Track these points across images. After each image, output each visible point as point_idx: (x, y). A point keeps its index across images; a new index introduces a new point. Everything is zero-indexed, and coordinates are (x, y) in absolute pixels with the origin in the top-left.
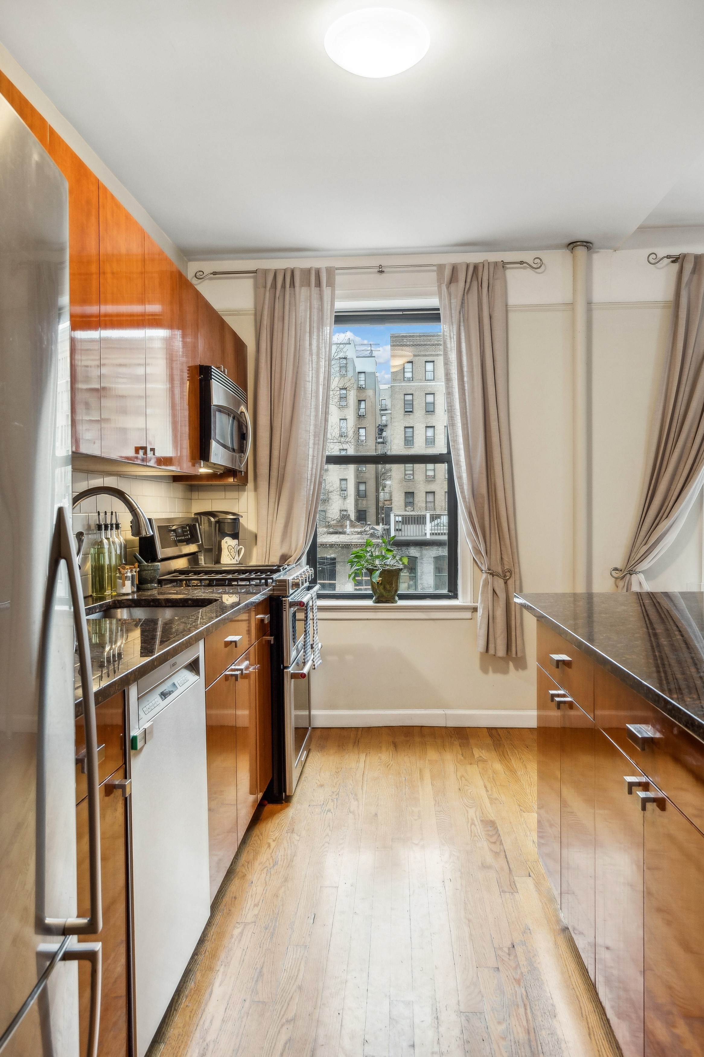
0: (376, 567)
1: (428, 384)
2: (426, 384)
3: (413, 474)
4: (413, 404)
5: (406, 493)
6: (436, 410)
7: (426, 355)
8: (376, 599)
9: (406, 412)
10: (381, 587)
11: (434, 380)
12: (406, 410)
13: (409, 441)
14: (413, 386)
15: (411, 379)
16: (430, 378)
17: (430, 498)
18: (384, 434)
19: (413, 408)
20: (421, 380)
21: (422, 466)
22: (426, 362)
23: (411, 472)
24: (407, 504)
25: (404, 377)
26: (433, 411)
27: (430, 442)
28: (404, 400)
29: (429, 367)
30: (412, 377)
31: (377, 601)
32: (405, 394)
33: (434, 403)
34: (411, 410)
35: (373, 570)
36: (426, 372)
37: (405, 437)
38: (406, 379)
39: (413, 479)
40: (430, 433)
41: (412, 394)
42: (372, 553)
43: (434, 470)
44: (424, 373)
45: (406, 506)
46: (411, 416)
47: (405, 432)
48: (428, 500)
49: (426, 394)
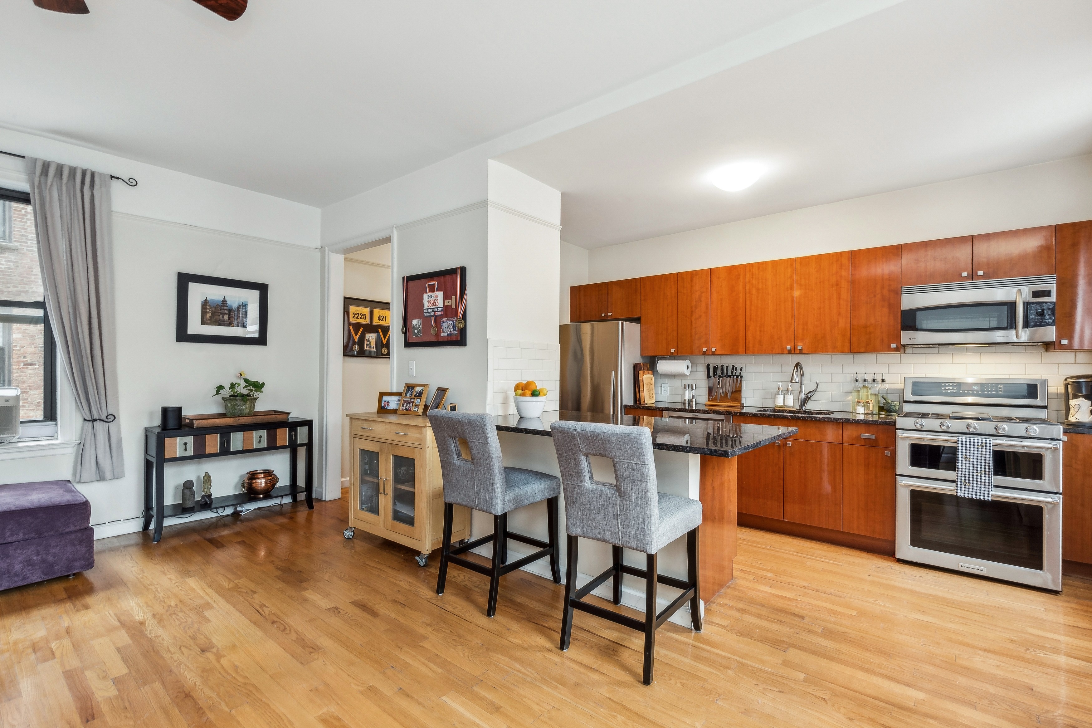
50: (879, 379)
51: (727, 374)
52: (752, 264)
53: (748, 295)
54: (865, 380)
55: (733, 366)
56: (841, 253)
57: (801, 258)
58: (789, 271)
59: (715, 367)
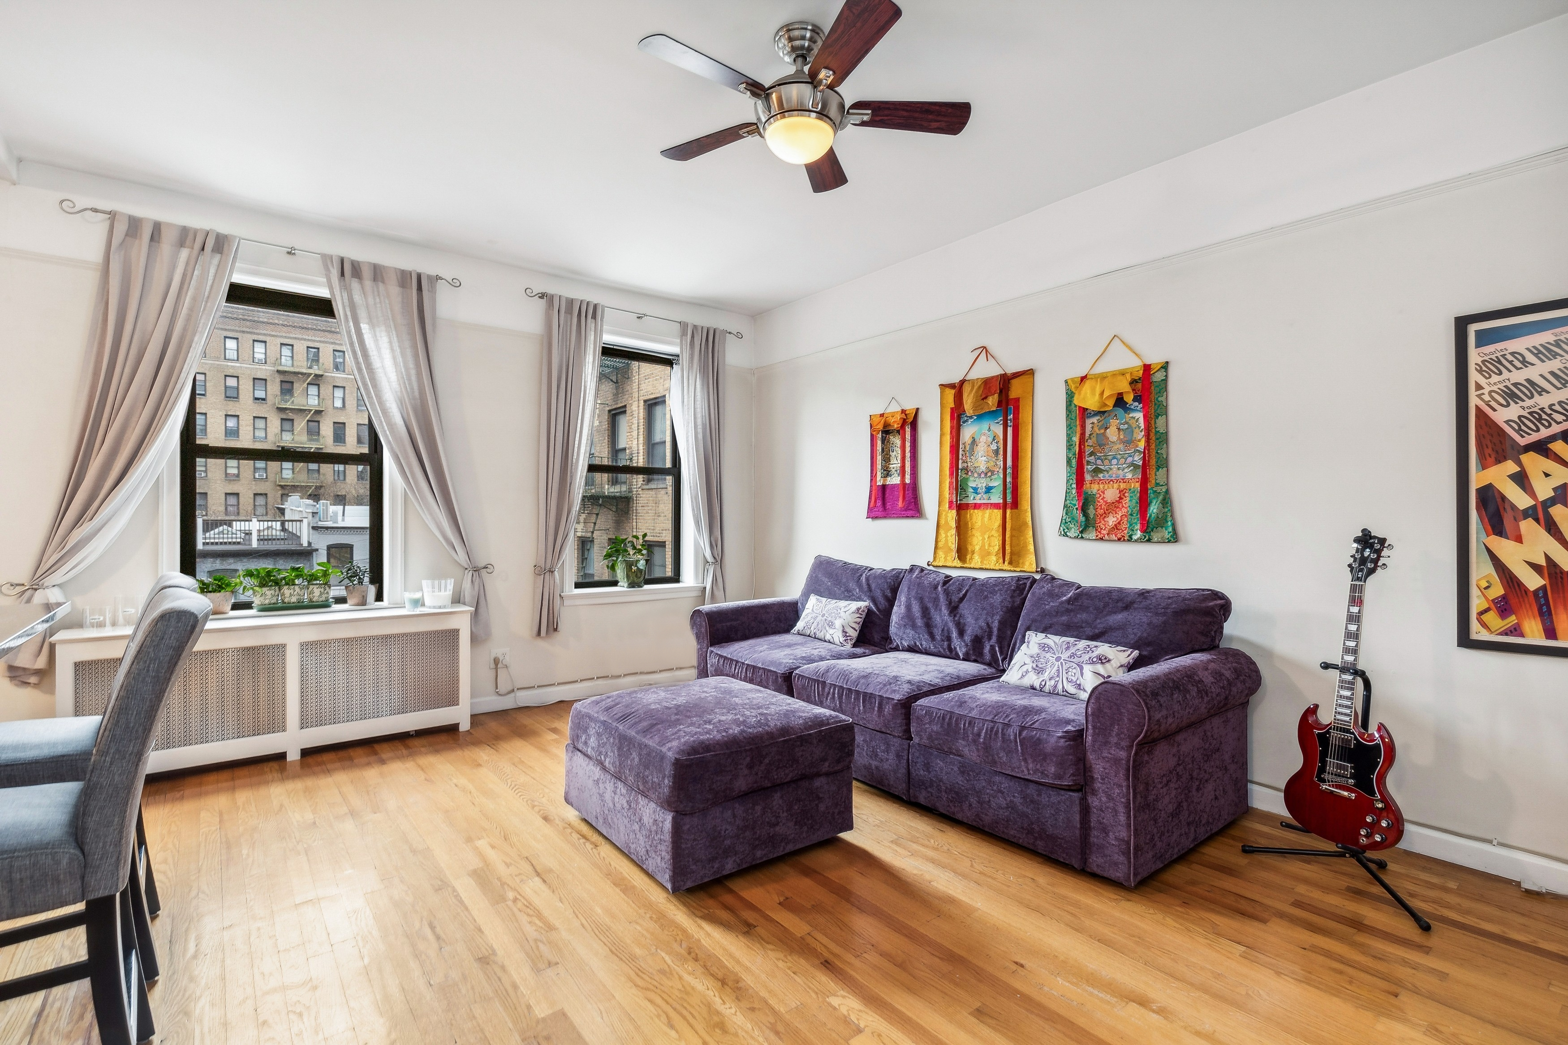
1: (229, 364)
2: (226, 363)
3: (206, 471)
4: (205, 386)
6: (241, 397)
11: (238, 360)
16: (231, 357)
17: (232, 500)
21: (220, 462)
23: (204, 469)
26: (237, 398)
27: (232, 433)
33: (238, 388)
34: (204, 393)
36: (225, 349)
39: (206, 476)
40: (231, 423)
43: (238, 468)
44: (223, 350)
48: (229, 503)
49: (226, 376)
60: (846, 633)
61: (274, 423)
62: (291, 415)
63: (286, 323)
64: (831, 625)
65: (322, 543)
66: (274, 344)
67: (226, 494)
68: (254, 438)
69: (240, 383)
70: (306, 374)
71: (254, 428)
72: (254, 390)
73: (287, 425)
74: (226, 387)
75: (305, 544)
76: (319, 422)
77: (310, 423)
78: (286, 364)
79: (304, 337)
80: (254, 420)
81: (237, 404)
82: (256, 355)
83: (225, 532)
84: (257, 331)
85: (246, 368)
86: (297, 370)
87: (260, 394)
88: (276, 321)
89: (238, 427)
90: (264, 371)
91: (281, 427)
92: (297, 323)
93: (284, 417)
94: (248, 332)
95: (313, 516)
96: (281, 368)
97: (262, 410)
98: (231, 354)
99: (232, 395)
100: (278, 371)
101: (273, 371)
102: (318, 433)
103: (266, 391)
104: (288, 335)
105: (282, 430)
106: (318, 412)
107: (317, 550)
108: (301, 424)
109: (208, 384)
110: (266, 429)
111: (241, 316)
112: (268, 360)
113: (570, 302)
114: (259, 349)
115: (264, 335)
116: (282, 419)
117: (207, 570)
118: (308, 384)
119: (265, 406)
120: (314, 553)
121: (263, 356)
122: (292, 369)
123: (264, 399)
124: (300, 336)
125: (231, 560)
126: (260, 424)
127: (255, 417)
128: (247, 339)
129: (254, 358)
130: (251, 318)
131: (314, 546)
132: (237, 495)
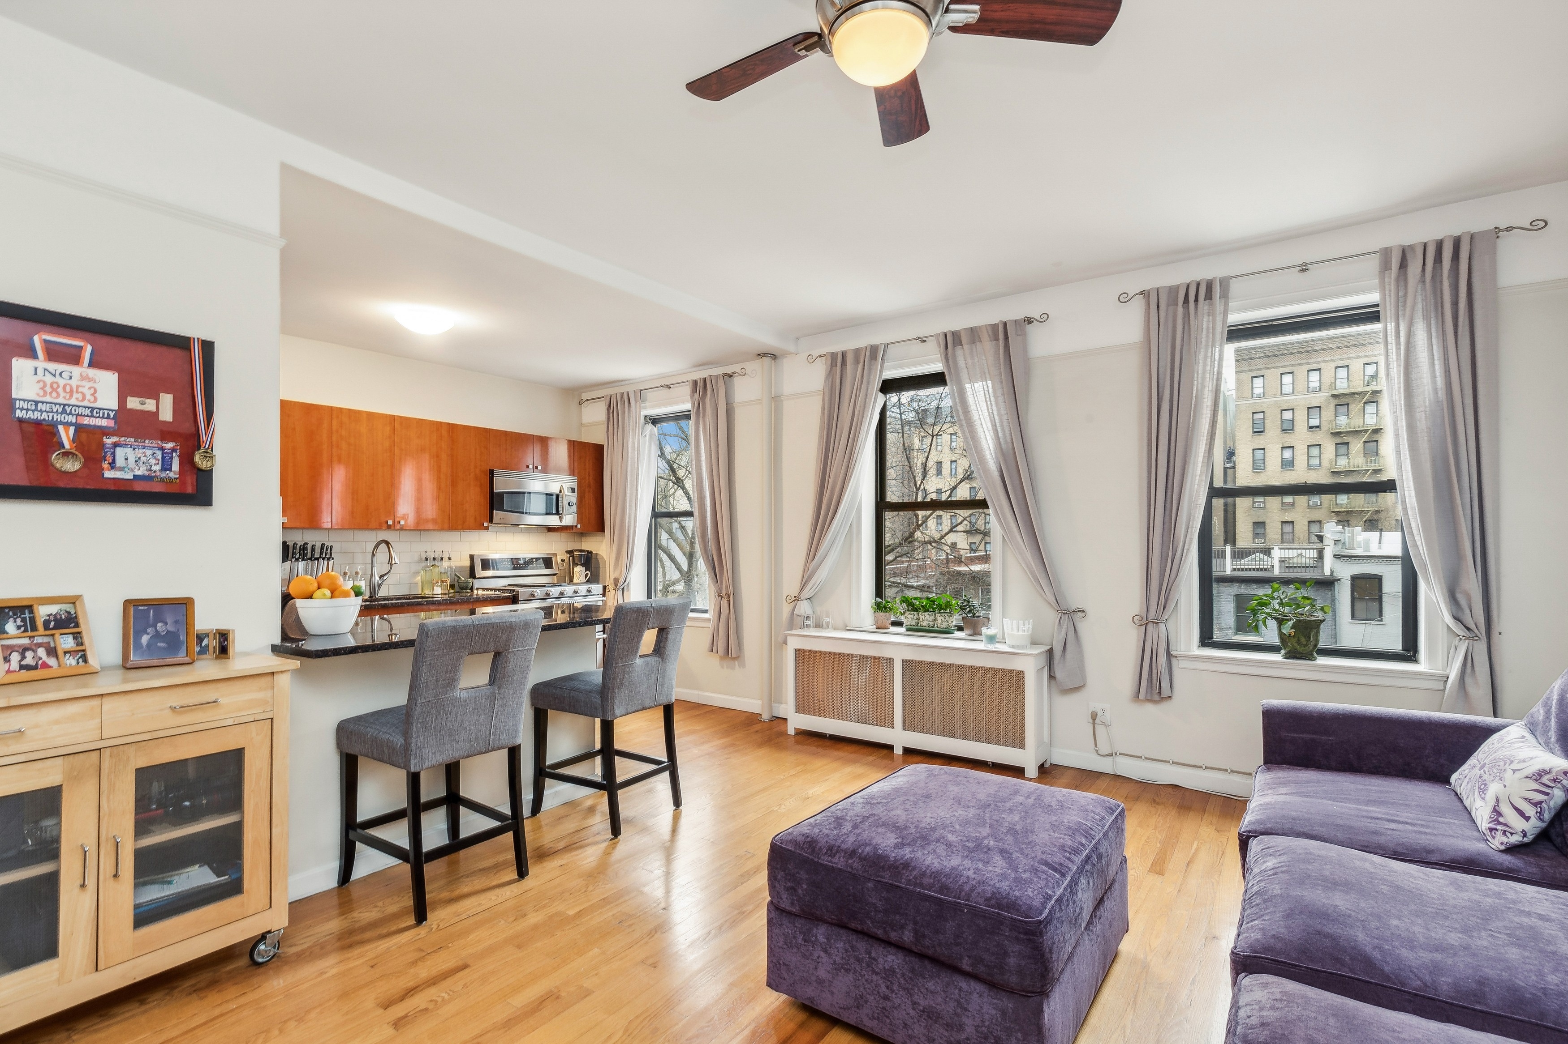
0: (1286, 616)
1: (1285, 398)
2: (1282, 399)
4: (1263, 423)
5: (1254, 523)
6: (1296, 428)
7: (1282, 367)
8: (1286, 654)
9: (1255, 432)
10: (1294, 641)
11: (1293, 393)
12: (1255, 430)
13: (1258, 466)
14: (1264, 403)
15: (1262, 395)
16: (1287, 392)
17: (1288, 528)
18: (1234, 458)
19: (1264, 428)
20: (1275, 396)
22: (1282, 374)
24: (1256, 535)
25: (1253, 394)
26: (1292, 430)
27: (1288, 463)
28: (1253, 419)
29: (1287, 379)
30: (1264, 393)
31: (1288, 656)
32: (1253, 413)
33: (1293, 421)
34: (1262, 430)
35: (1283, 620)
36: (1281, 385)
37: (1254, 460)
38: (1255, 396)
39: (1265, 510)
40: (1287, 454)
41: (1263, 412)
42: (1281, 600)
44: (1280, 387)
45: (1254, 539)
46: (1262, 437)
47: (1254, 455)
48: (1284, 531)
49: (1282, 410)
50: (446, 556)
51: (312, 555)
52: (340, 410)
53: (334, 450)
54: (434, 559)
55: (323, 545)
56: (441, 423)
57: (401, 417)
58: (388, 429)
59: (313, 546)
60: (1500, 814)
61: (1329, 449)
62: (1346, 439)
63: (1340, 345)
64: (1483, 790)
65: (1345, 572)
66: (1328, 369)
67: (1283, 522)
68: (1308, 466)
69: (1295, 414)
70: (1362, 392)
71: (1309, 457)
72: (1308, 419)
73: (1343, 449)
74: (1282, 421)
75: (1327, 572)
76: (1377, 441)
77: (1368, 444)
78: (1342, 387)
79: (1360, 354)
80: (1308, 449)
81: (1292, 436)
82: (1311, 385)
83: (1258, 559)
84: (1312, 361)
85: (1301, 399)
86: (1352, 391)
87: (1315, 422)
88: (1331, 346)
89: (1293, 458)
90: (1317, 399)
91: (1336, 453)
92: (1353, 341)
93: (1339, 441)
94: (1302, 364)
95: (1335, 544)
96: (1335, 392)
97: (1316, 438)
98: (1288, 389)
99: (1288, 428)
100: (1333, 396)
101: (1328, 396)
102: (1377, 454)
103: (1320, 418)
104: (1343, 356)
105: (1337, 455)
106: (1377, 431)
107: (1339, 580)
108: (1357, 446)
109: (1266, 422)
110: (1320, 456)
111: (1295, 351)
112: (1322, 387)
113: (1173, 291)
114: (1314, 377)
115: (1319, 362)
116: (1337, 444)
117: (1233, 594)
118: (1365, 403)
119: (1319, 433)
120: (1336, 583)
121: (1317, 384)
122: (1347, 391)
123: (1318, 427)
124: (1356, 354)
125: (1254, 586)
126: (1315, 451)
127: (1309, 446)
128: (1301, 372)
129: (1308, 387)
130: (1305, 349)
131: (1337, 575)
132: (1292, 522)
